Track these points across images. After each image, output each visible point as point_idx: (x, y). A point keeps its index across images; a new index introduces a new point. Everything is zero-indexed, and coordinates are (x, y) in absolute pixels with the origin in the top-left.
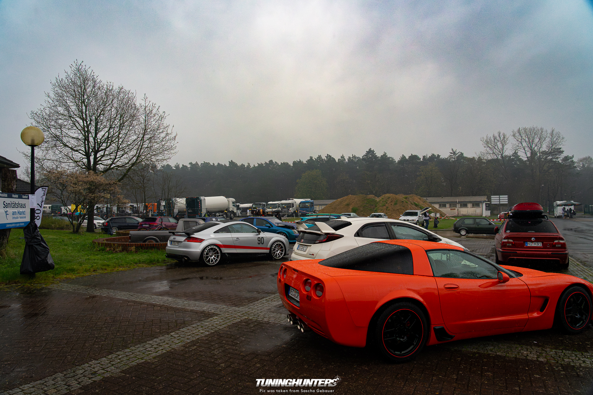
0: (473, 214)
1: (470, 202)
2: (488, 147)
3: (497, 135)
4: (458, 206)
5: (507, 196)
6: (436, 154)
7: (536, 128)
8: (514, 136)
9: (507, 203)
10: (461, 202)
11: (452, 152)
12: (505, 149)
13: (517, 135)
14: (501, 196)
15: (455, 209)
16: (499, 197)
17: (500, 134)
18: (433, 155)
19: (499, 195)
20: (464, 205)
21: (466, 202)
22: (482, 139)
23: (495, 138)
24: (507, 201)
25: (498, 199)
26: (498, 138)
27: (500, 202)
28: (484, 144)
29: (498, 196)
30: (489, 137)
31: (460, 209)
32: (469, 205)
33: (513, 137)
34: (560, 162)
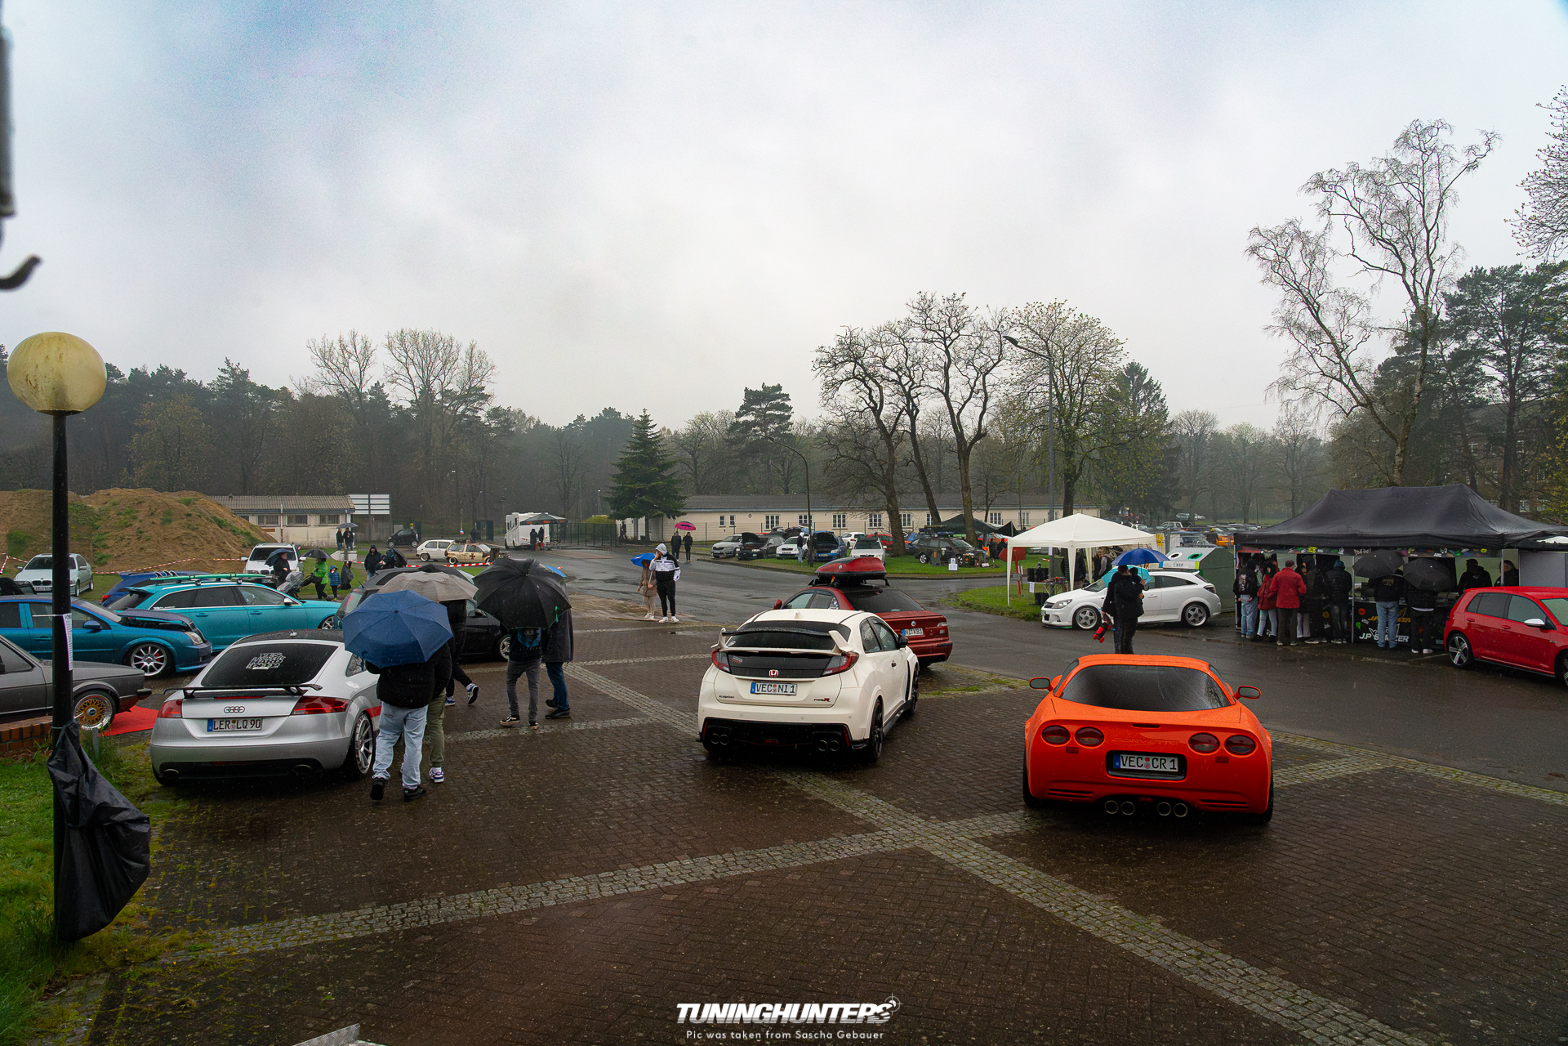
0: (322, 543)
1: (314, 512)
2: (327, 365)
3: (347, 339)
4: (283, 520)
5: (387, 496)
6: (173, 367)
7: (437, 335)
8: (390, 346)
9: (388, 512)
10: (291, 510)
11: (226, 367)
12: (366, 377)
13: (397, 344)
14: (372, 496)
15: (274, 530)
16: (369, 499)
17: (354, 336)
18: (166, 369)
19: (369, 493)
20: (299, 518)
21: (303, 510)
22: (312, 345)
23: (343, 348)
24: (388, 507)
25: (367, 502)
26: (350, 348)
27: (370, 510)
28: (316, 357)
29: (366, 496)
30: (330, 341)
31: (286, 530)
32: (313, 520)
33: (387, 350)
34: (483, 419)
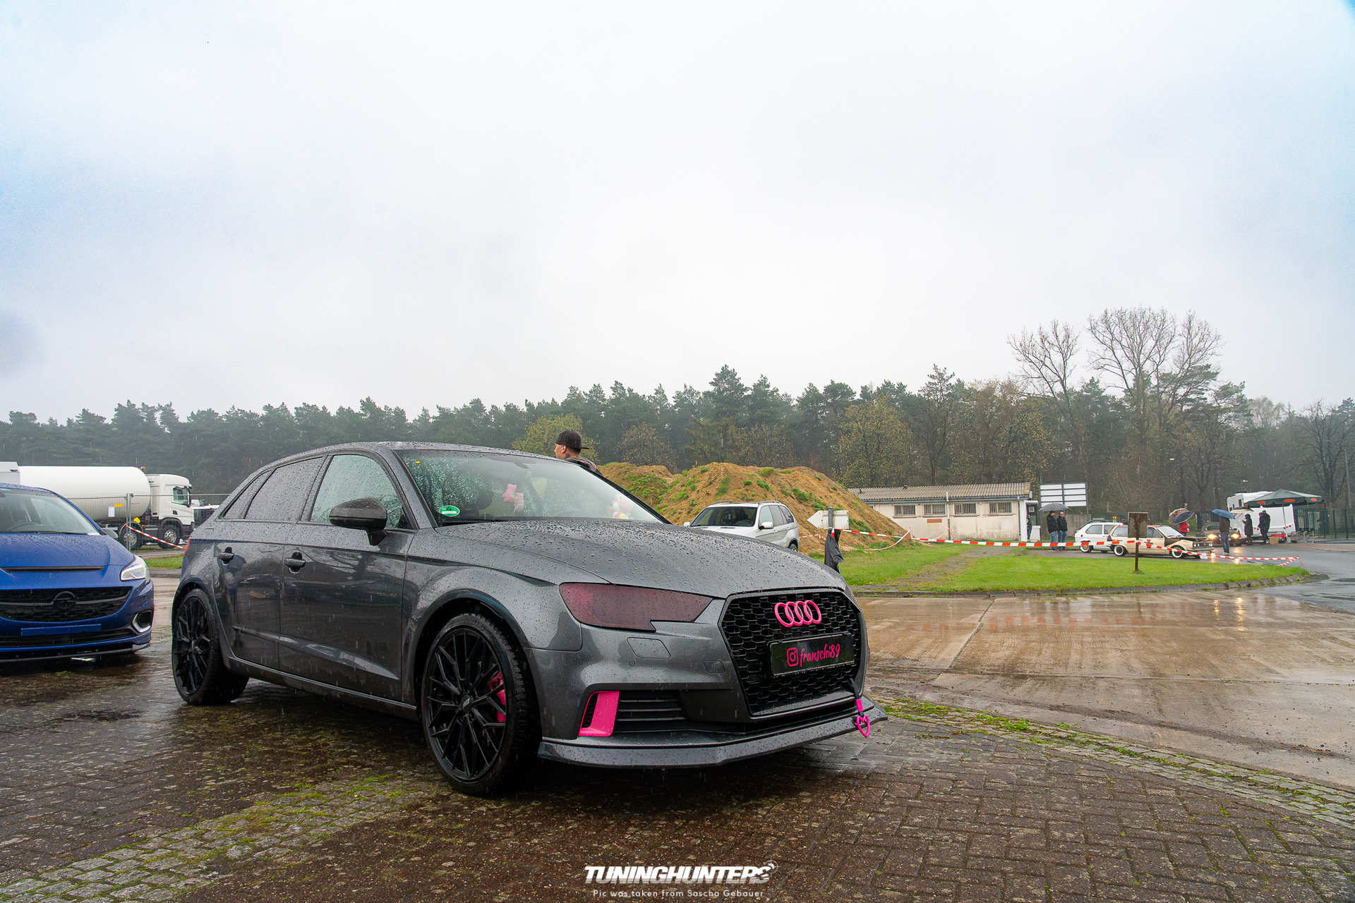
1: (983, 499)
2: (1028, 359)
4: (950, 509)
6: (895, 382)
7: (1147, 311)
8: (1093, 329)
10: (958, 499)
11: (934, 374)
13: (1101, 327)
14: (1066, 486)
15: (940, 521)
16: (1063, 489)
17: (1056, 326)
18: (888, 384)
19: (1063, 482)
20: (968, 508)
21: (970, 498)
22: (1012, 340)
23: (1043, 339)
24: (1084, 498)
25: (1060, 493)
26: (1052, 338)
27: (1064, 501)
28: (1017, 352)
29: (1059, 486)
30: (1029, 335)
31: (953, 520)
32: (982, 508)
33: (1090, 334)
34: (1210, 400)
